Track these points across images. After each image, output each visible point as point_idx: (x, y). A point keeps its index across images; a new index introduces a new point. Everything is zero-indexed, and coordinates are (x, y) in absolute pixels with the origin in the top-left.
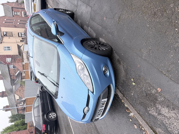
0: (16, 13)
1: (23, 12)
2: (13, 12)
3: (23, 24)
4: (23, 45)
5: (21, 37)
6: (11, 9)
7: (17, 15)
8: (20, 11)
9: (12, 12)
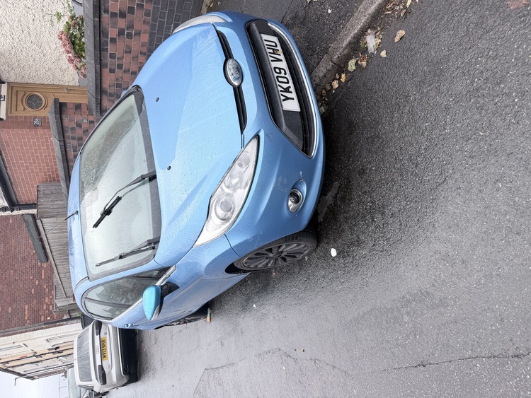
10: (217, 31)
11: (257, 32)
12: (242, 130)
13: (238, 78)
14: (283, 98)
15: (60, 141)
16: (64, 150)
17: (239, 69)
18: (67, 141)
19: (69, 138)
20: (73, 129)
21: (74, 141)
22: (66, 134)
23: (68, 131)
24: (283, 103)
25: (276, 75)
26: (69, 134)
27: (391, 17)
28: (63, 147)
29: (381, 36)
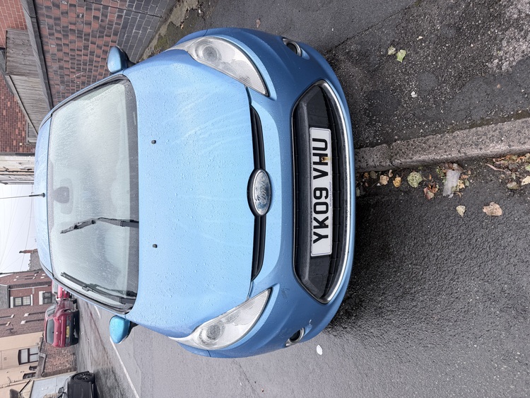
0: (18, 302)
1: (41, 293)
2: (12, 298)
3: (38, 320)
4: (31, 383)
5: (29, 362)
6: (5, 292)
7: (22, 305)
8: (33, 293)
9: (6, 300)
10: (252, 109)
11: (306, 124)
12: (254, 276)
13: (265, 205)
14: (315, 237)
15: (31, 17)
16: (36, 26)
17: (268, 191)
18: (41, 18)
19: (43, 15)
20: (48, 8)
21: (50, 20)
22: (39, 11)
23: (42, 9)
24: (313, 245)
25: (315, 201)
26: (42, 11)
27: (493, 175)
28: (36, 24)
29: (467, 184)
